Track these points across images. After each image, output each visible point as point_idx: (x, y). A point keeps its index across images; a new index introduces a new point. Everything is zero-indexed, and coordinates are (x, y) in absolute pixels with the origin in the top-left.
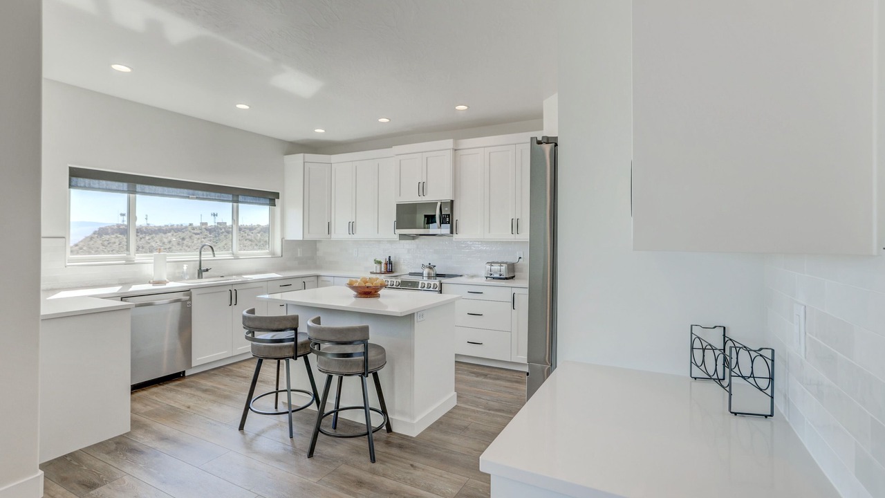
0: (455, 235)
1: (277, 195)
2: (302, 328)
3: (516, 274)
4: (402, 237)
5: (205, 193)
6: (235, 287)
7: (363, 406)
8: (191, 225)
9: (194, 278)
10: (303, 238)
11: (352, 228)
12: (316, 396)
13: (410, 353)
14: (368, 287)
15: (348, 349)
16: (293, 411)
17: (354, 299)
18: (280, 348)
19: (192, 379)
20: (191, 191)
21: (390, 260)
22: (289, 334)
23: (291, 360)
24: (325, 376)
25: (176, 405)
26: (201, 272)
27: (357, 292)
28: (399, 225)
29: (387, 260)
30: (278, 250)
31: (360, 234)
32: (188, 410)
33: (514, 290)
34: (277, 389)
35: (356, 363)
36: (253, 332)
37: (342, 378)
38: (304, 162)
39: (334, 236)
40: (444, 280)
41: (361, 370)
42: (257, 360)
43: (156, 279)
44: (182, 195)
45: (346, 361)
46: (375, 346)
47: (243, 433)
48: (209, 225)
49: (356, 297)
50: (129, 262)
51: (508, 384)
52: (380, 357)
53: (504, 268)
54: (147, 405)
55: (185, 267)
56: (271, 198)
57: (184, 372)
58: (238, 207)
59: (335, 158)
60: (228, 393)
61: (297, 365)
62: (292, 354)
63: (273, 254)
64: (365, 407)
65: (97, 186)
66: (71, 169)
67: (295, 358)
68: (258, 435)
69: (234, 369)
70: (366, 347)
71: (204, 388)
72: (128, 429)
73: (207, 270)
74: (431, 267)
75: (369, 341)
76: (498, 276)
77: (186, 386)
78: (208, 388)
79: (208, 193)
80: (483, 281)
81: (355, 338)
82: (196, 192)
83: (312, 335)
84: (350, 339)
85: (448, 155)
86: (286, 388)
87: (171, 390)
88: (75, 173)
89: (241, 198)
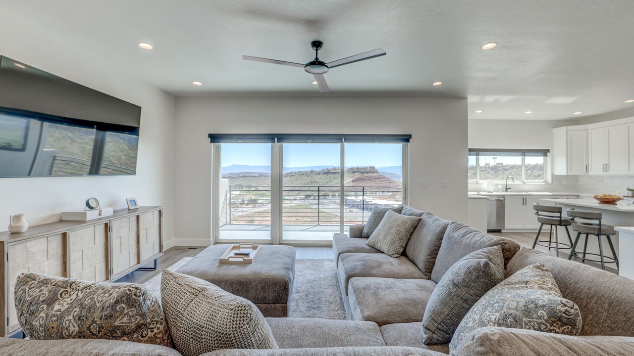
1: (548, 151)
2: (564, 212)
6: (524, 197)
9: (503, 191)
10: (567, 174)
11: (606, 168)
14: (609, 199)
18: (553, 220)
19: (505, 234)
20: (502, 153)
22: (557, 214)
23: (558, 226)
26: (507, 190)
27: (600, 201)
30: (549, 179)
31: (612, 172)
34: (550, 241)
35: (593, 229)
37: (588, 235)
38: (567, 131)
39: (591, 173)
41: (597, 232)
45: (589, 227)
48: (490, 165)
49: (599, 203)
50: (478, 183)
55: (500, 186)
56: (545, 152)
57: (501, 230)
58: (524, 158)
59: (589, 126)
61: (561, 229)
62: (558, 224)
63: (546, 182)
67: (560, 226)
73: (510, 188)
79: (509, 153)
81: (594, 217)
82: (504, 153)
86: (555, 241)
89: (526, 154)
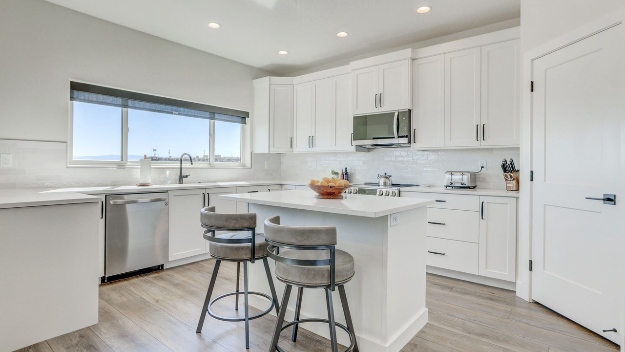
0: (412, 145)
1: (247, 114)
2: (260, 229)
3: (478, 184)
4: (360, 148)
5: (186, 110)
6: (208, 191)
7: (327, 319)
8: (197, 157)
9: (175, 183)
10: (269, 151)
11: (311, 141)
12: (275, 301)
13: (381, 262)
14: (331, 187)
15: (310, 255)
16: (250, 319)
17: (316, 200)
18: (237, 249)
19: (169, 272)
20: (174, 108)
21: (346, 171)
22: (246, 234)
23: (249, 263)
24: (284, 285)
25: (147, 298)
26: (181, 178)
27: (320, 193)
28: (357, 136)
29: (344, 171)
30: (248, 162)
31: (319, 147)
32: (155, 304)
33: (483, 199)
34: (237, 291)
35: (319, 273)
36: (214, 231)
37: (302, 289)
38: (270, 84)
39: (296, 150)
40: (401, 189)
41: (326, 282)
42: (215, 261)
43: (142, 182)
44: (167, 110)
45: (308, 270)
46: (345, 254)
47: (200, 337)
50: (123, 167)
51: (480, 301)
52: (348, 266)
53: (465, 177)
54: (123, 295)
55: (168, 172)
56: (242, 117)
57: (162, 266)
58: (214, 123)
59: (296, 79)
60: (195, 289)
61: (256, 269)
62: (249, 256)
64: (330, 321)
65: (94, 99)
66: (72, 83)
67: (253, 259)
68: (214, 342)
69: (206, 265)
70: (333, 253)
71: (176, 281)
72: (96, 322)
73: (187, 176)
74: (387, 177)
75: (337, 247)
76: (460, 185)
77: (161, 278)
78: (180, 282)
79: (189, 110)
80: (443, 189)
81: (319, 242)
82: (179, 109)
83: (270, 237)
84: (313, 243)
85: (406, 66)
87: (148, 282)
88: (75, 87)
89: (217, 116)
